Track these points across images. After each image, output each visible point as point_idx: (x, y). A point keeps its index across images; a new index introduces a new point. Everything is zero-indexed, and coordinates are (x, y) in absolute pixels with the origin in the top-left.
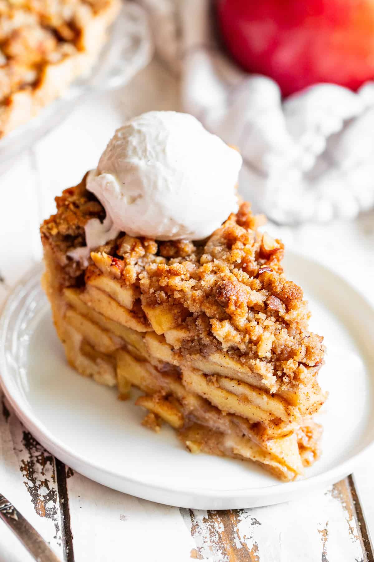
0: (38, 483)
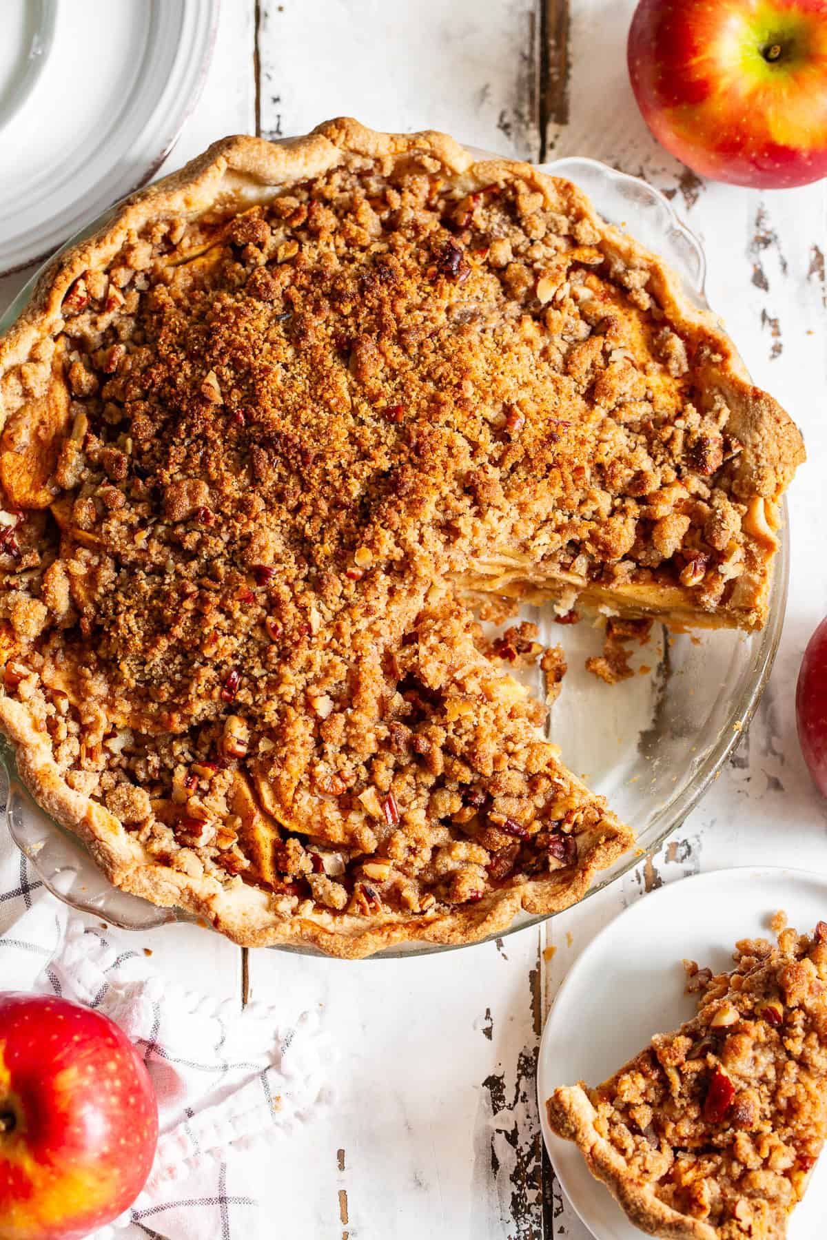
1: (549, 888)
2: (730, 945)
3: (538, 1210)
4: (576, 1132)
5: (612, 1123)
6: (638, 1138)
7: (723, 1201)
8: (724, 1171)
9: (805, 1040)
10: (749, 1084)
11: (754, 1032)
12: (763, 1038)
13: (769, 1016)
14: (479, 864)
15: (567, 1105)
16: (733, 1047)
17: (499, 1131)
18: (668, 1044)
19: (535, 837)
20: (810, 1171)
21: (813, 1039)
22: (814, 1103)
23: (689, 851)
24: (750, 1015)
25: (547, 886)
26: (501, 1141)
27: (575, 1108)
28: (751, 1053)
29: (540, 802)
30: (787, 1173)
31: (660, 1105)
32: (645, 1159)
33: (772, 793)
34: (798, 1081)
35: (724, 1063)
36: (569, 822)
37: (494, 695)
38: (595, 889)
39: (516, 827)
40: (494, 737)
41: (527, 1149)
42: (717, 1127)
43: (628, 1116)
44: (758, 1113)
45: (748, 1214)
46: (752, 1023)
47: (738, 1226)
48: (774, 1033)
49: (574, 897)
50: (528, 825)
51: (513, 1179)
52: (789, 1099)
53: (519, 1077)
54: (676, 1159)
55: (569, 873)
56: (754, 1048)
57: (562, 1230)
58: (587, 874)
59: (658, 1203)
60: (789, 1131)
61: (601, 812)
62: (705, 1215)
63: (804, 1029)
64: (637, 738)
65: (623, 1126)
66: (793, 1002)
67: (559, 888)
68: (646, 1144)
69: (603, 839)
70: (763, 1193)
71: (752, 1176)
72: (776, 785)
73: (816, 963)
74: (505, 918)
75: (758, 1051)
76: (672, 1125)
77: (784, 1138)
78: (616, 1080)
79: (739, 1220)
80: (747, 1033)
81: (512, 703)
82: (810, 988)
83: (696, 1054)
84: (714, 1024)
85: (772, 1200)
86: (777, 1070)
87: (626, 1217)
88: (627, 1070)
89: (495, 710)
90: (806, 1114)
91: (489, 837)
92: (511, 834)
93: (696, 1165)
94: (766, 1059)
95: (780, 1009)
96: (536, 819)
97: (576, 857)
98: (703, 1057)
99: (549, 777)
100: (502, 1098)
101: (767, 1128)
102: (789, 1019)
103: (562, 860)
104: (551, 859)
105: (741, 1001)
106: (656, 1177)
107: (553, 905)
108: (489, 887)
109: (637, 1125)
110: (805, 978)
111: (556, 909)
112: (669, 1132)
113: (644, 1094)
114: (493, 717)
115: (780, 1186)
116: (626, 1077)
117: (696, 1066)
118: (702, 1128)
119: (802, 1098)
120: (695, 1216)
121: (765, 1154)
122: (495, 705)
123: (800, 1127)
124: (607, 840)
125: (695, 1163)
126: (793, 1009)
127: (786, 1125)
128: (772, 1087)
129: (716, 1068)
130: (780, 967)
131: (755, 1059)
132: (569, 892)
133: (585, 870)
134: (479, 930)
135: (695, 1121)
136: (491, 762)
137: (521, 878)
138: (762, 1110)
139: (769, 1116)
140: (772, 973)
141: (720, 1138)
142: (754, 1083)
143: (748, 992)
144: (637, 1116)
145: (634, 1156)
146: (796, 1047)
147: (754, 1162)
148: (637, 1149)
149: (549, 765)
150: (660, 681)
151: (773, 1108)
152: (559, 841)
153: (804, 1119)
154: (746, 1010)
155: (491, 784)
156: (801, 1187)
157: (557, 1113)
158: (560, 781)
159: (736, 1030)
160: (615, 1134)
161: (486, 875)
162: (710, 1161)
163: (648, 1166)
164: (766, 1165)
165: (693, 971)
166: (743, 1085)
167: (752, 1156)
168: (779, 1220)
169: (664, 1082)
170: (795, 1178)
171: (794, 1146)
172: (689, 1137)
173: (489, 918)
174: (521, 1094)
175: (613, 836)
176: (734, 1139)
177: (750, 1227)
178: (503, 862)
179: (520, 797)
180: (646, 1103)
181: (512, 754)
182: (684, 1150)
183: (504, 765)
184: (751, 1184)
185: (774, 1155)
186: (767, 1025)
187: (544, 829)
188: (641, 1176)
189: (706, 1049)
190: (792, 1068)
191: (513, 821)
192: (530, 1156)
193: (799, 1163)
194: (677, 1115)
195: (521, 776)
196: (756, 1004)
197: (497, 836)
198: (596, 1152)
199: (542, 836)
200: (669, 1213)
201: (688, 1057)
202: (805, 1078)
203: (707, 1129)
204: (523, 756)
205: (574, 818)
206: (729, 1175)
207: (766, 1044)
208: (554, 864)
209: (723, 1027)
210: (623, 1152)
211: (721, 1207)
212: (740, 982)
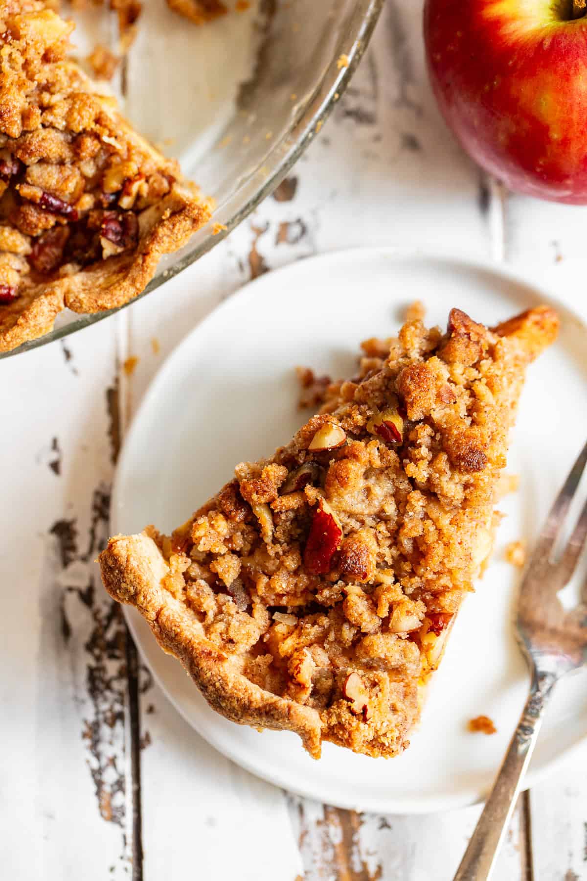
0: (104, 761)
1: (101, 280)
2: (354, 346)
3: (121, 685)
4: (137, 594)
5: (188, 578)
6: (222, 597)
7: (334, 675)
8: (332, 637)
9: (431, 463)
10: (363, 523)
11: (364, 456)
12: (377, 463)
13: (385, 433)
14: (15, 254)
15: (123, 560)
16: (337, 476)
17: (70, 589)
18: (256, 475)
19: (86, 215)
20: (443, 633)
21: (443, 462)
22: (447, 545)
23: (304, 231)
24: (362, 434)
25: (100, 277)
26: (73, 602)
27: (134, 563)
28: (362, 483)
29: (90, 170)
30: (414, 636)
31: (251, 553)
32: (229, 624)
33: (408, 155)
34: (426, 516)
35: (328, 498)
36: (128, 194)
37: (22, 33)
38: (161, 280)
39: (56, 203)
40: (21, 86)
41: (105, 611)
42: (323, 579)
43: (209, 570)
44: (374, 560)
45: (361, 692)
46: (363, 444)
47: (349, 708)
48: (392, 455)
49: (132, 291)
50: (75, 200)
51: (90, 647)
52: (415, 541)
53: (95, 520)
54: (273, 623)
55: (128, 260)
56: (366, 476)
57: (151, 710)
58: (148, 259)
59: (244, 681)
60: (416, 581)
61: (171, 180)
62: (305, 696)
63: (431, 449)
64: (233, 91)
65: (203, 583)
66: (415, 415)
67: (114, 278)
68: (231, 606)
69: (168, 213)
70: (384, 663)
71: (367, 642)
72: (411, 143)
73: (449, 363)
74: (41, 320)
75: (372, 481)
76: (265, 580)
77: (410, 591)
78: (192, 524)
79: (350, 700)
80: (355, 457)
81: (49, 43)
82: (439, 396)
83: (292, 487)
84: (313, 446)
85: (396, 671)
86: (398, 503)
87: (205, 701)
88: (205, 511)
89: (23, 52)
90: (437, 560)
91: (25, 219)
92: (52, 213)
93: (298, 629)
94: (382, 489)
95: (399, 424)
96: (85, 191)
97: (137, 238)
98: (300, 490)
99: (97, 137)
100: (73, 548)
101: (388, 579)
102: (412, 437)
103: (118, 243)
104: (104, 242)
105: (349, 416)
106: (244, 646)
107: (106, 301)
108: (28, 282)
109: (221, 580)
110: (430, 382)
111: (109, 306)
112: (261, 588)
113: (228, 540)
114: (21, 60)
115: (404, 653)
116: (203, 521)
117: (292, 502)
118: (304, 581)
119: (431, 538)
120: (295, 698)
121: (384, 612)
122: (22, 44)
123: (430, 576)
124: (173, 214)
125: (296, 627)
126: (417, 422)
127: (413, 573)
128: (392, 525)
129: (318, 504)
130: (400, 368)
131: (368, 490)
132: (126, 284)
133: (146, 254)
134: (8, 337)
135: (296, 573)
136: (18, 119)
137: (69, 268)
138: (381, 556)
139: (390, 562)
140: (391, 376)
141: (325, 595)
142: (369, 521)
143: (359, 403)
144: (219, 570)
145: (216, 620)
146: (420, 472)
147: (370, 623)
148: (220, 612)
149: (98, 121)
150: (262, 20)
151: (395, 552)
152: (116, 220)
153: (434, 563)
154: (357, 427)
155: (19, 147)
156: (434, 653)
157: (111, 570)
158: (111, 141)
159: (341, 453)
160: (192, 593)
161: (26, 268)
162: (313, 624)
163: (232, 634)
164: (385, 626)
165: (308, 380)
166: (353, 524)
167: (367, 616)
168: (408, 694)
169: (253, 523)
170: (425, 642)
171: (424, 600)
172: (288, 593)
173: (21, 321)
174: (97, 542)
175: (180, 209)
176: (344, 594)
177: (365, 709)
178: (47, 250)
179: (61, 163)
180: (233, 552)
181: (45, 108)
182: (283, 610)
183: (36, 121)
184: (367, 653)
185: (395, 614)
186: (382, 446)
187: (98, 205)
188: (223, 648)
189: (306, 479)
190: (417, 501)
191: (50, 194)
192: (110, 618)
193: (429, 623)
194: (271, 566)
195: (61, 137)
196: (368, 418)
197: (33, 216)
198: (163, 618)
199: (95, 215)
200: (259, 695)
201: (281, 492)
202: (435, 512)
203: (311, 582)
204: (61, 110)
205: (134, 188)
206: (339, 641)
207: (382, 471)
208: (109, 249)
209: (325, 451)
210: (202, 616)
211: (330, 682)
212: (351, 390)
